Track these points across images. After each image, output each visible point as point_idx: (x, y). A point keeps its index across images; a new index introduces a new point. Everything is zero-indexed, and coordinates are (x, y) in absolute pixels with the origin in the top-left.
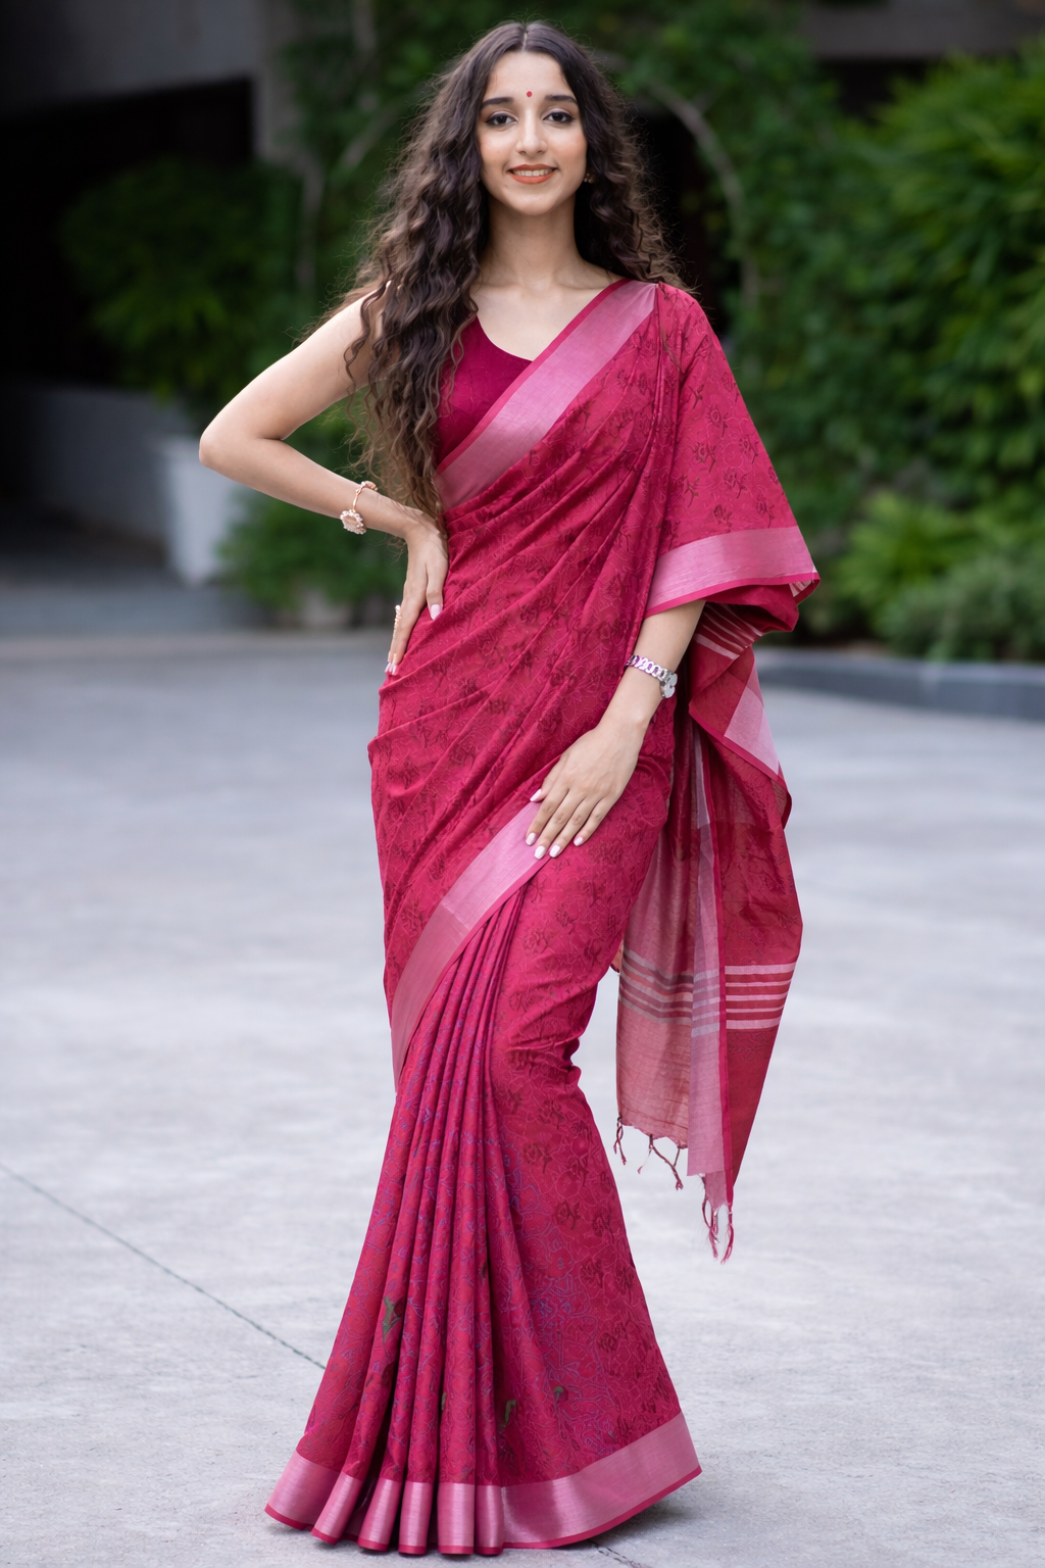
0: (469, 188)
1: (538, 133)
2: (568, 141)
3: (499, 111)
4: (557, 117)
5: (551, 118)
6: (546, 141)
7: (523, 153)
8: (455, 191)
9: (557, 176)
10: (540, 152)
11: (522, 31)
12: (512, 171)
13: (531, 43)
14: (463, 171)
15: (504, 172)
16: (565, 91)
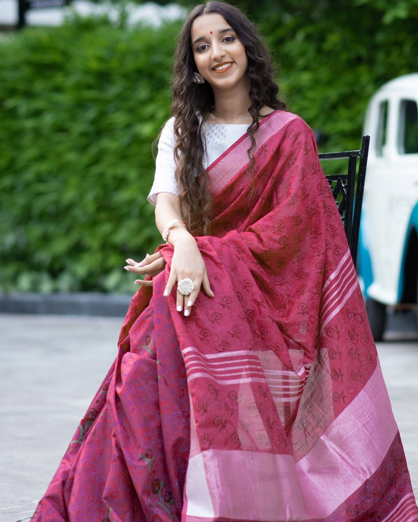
1: (219, 49)
2: (235, 48)
3: (201, 44)
4: (227, 40)
7: (215, 59)
10: (223, 56)
11: (204, 7)
12: (212, 69)
13: (208, 10)
15: (210, 70)
16: (228, 27)
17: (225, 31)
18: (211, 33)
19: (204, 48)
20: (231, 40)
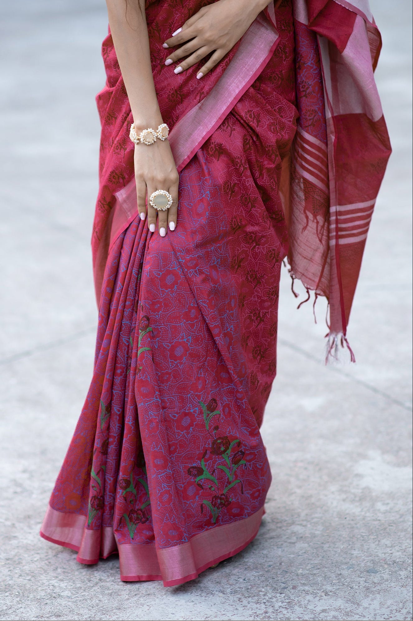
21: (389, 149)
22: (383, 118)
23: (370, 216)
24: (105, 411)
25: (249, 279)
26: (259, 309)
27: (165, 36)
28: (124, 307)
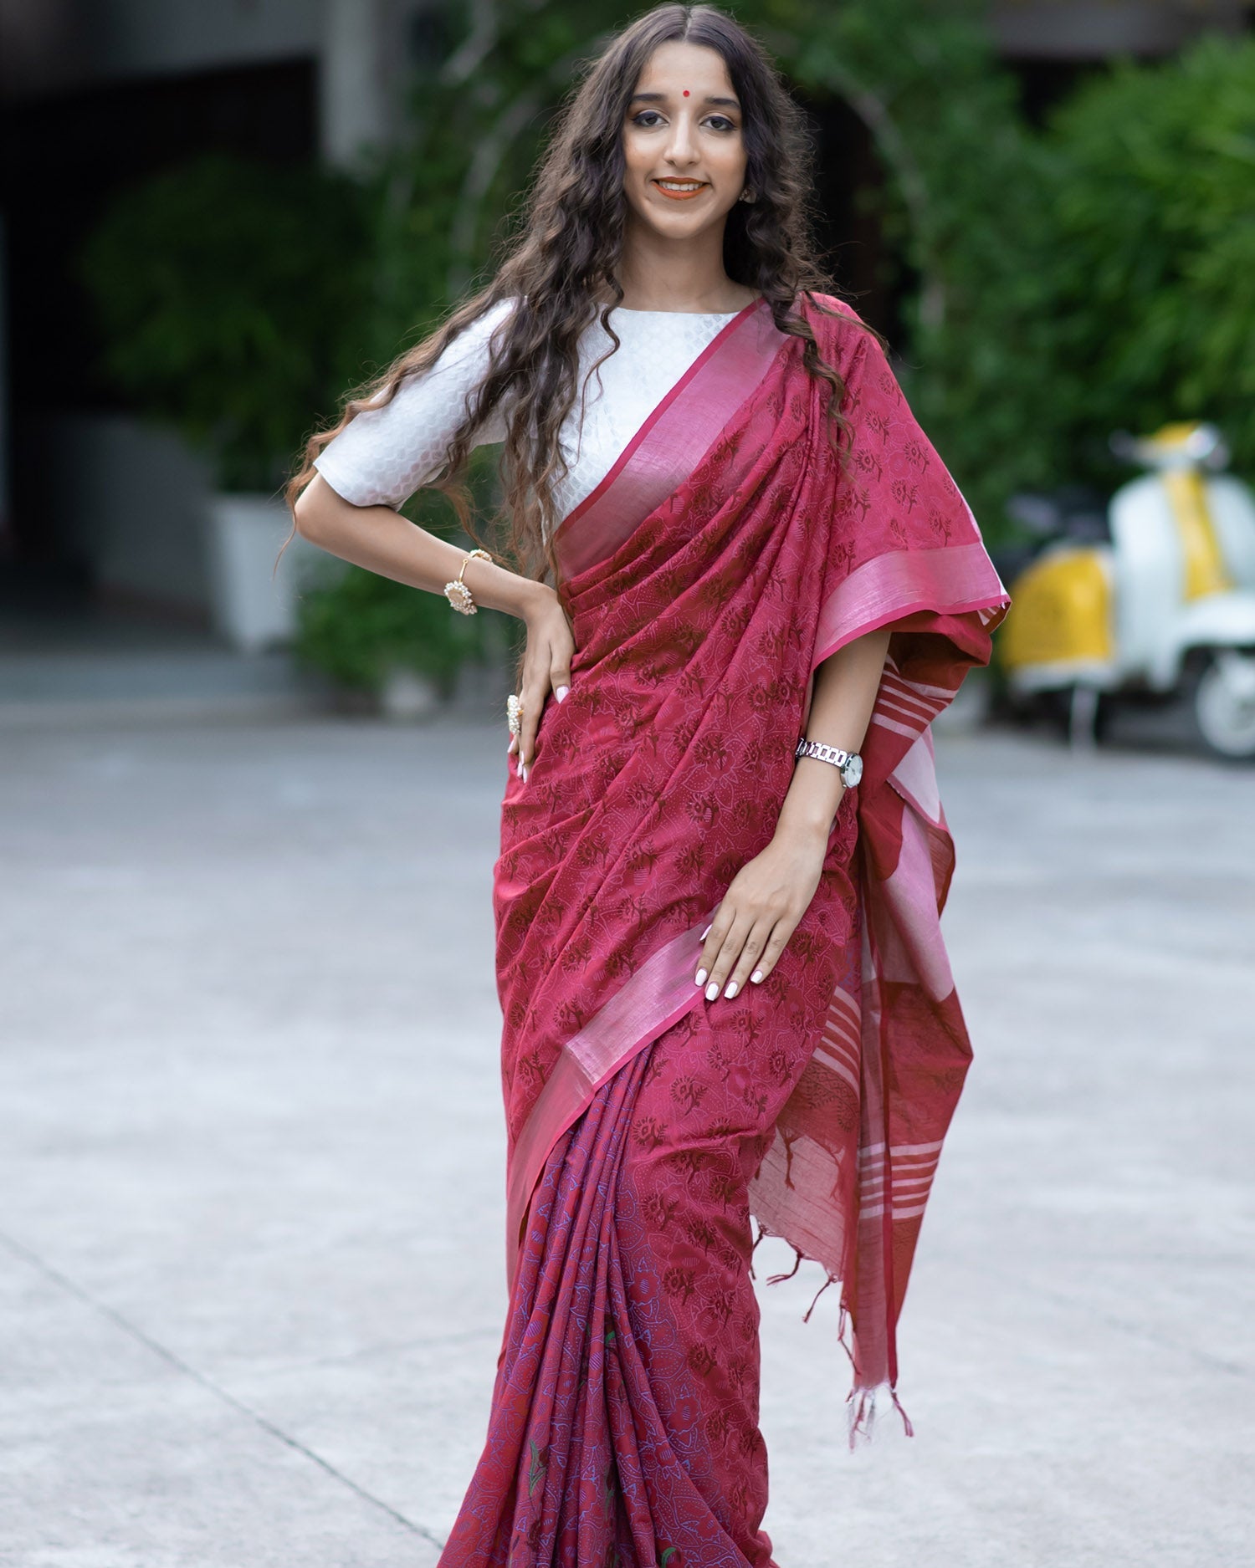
0: (613, 196)
1: (693, 141)
2: (724, 151)
3: (651, 109)
4: (716, 122)
5: (709, 123)
6: (700, 152)
7: (671, 162)
8: (597, 198)
9: (708, 192)
10: (692, 163)
11: (686, 16)
12: (657, 181)
13: (695, 32)
14: (606, 175)
15: (647, 181)
16: (728, 94)
17: (718, 102)
18: (686, 93)
19: (651, 119)
20: (723, 127)
21: (967, 1055)
22: (954, 996)
23: (930, 1171)
24: (538, 1460)
25: (694, 1239)
26: (721, 1290)
27: (666, 750)
28: (581, 1257)
